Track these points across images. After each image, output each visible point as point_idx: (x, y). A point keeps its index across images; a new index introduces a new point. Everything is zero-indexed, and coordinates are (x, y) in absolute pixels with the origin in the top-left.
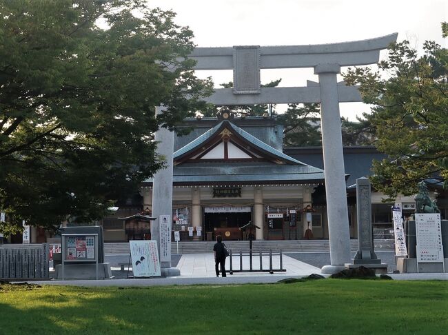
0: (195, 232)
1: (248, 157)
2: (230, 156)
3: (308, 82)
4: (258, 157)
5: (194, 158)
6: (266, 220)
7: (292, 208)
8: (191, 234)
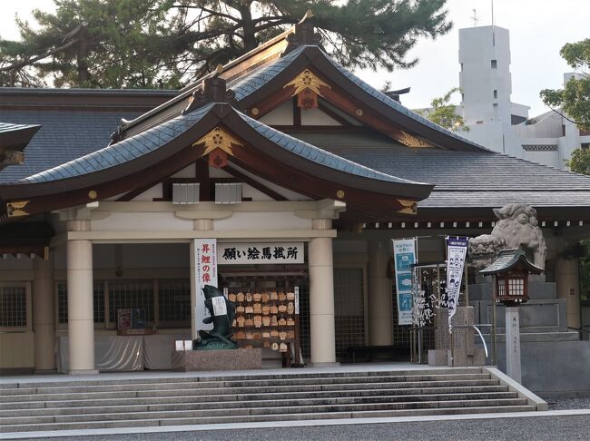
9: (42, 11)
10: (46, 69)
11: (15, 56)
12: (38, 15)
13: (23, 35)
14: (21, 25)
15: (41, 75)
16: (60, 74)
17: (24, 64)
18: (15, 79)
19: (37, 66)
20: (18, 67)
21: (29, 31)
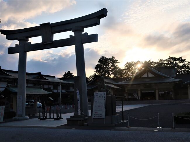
0: (138, 98)
1: (154, 76)
2: (149, 76)
3: (70, 36)
4: (157, 76)
5: (139, 77)
6: (159, 94)
7: (167, 91)
8: (137, 99)
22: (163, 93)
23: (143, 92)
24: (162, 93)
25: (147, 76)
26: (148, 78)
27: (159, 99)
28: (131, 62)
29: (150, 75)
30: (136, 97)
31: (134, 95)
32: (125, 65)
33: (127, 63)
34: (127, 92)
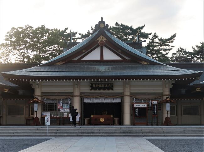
1: (119, 59)
2: (105, 58)
4: (127, 58)
5: (76, 59)
6: (133, 109)
7: (155, 100)
9: (198, 45)
10: (199, 58)
11: (192, 55)
12: (197, 46)
13: (193, 51)
14: (193, 49)
15: (197, 60)
16: (202, 59)
17: (194, 57)
18: (192, 60)
19: (197, 57)
20: (193, 58)
21: (195, 50)
22: (145, 106)
23: (86, 101)
24: (141, 106)
25: (99, 58)
26: (102, 62)
27: (133, 123)
28: (24, 28)
29: (109, 55)
30: (66, 114)
31: (61, 110)
32: (8, 34)
33: (13, 28)
34: (40, 98)
